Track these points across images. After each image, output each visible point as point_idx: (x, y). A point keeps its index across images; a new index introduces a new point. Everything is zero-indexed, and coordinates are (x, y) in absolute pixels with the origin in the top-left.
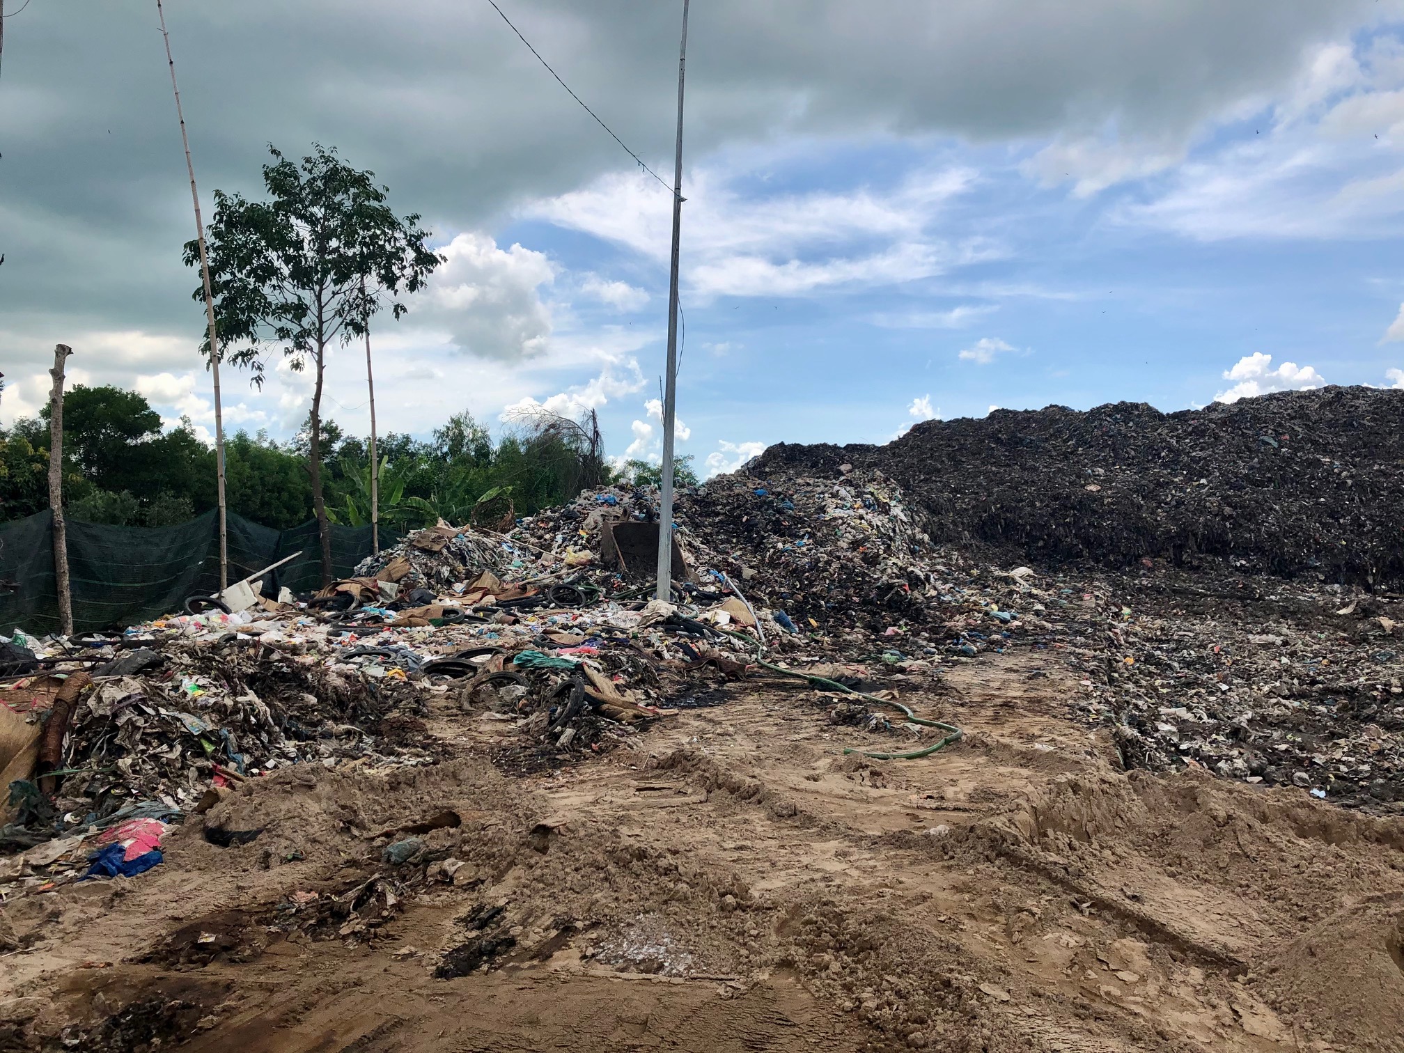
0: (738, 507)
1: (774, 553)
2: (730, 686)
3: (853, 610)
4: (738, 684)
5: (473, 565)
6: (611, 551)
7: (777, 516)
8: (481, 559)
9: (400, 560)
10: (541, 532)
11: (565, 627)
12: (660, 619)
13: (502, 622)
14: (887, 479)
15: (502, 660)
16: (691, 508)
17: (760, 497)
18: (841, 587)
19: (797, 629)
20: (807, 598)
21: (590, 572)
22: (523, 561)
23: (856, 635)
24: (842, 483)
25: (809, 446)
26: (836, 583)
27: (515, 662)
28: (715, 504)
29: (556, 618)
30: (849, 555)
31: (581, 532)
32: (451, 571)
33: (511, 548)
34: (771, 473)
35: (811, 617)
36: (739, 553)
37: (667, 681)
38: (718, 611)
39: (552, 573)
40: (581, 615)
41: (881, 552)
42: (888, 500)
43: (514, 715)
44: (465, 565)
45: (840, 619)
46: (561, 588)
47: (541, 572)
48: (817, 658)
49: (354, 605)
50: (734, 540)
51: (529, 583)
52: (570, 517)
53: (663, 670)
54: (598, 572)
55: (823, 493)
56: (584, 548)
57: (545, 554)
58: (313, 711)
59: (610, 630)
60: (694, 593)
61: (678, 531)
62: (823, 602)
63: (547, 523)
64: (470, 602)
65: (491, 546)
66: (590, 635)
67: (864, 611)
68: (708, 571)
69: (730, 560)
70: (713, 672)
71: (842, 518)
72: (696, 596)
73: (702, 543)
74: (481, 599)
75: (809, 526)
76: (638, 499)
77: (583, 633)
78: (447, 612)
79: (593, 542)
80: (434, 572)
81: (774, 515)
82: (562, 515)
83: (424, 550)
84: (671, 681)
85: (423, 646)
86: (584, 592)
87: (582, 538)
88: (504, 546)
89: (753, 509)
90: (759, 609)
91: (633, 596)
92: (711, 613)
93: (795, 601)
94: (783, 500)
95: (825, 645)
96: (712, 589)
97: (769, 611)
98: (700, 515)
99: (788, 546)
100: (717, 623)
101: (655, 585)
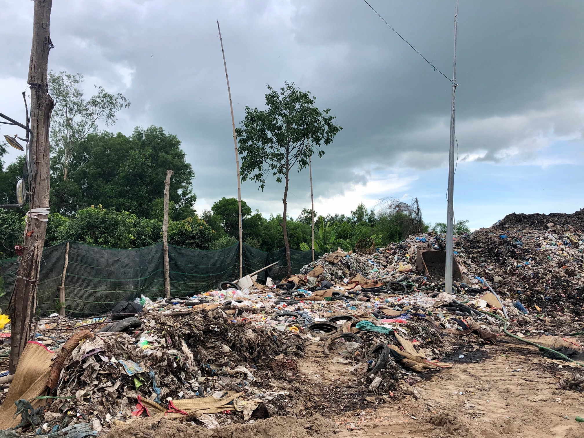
0: (491, 244)
1: (512, 268)
2: (487, 347)
3: (562, 301)
4: (492, 347)
5: (353, 270)
6: (421, 265)
7: (513, 248)
8: (358, 267)
9: (319, 266)
10: (387, 255)
11: (392, 305)
12: (445, 303)
13: (361, 300)
14: (576, 231)
15: (350, 325)
16: (465, 244)
17: (503, 239)
18: (554, 288)
19: (528, 312)
20: (533, 294)
21: (411, 276)
22: (378, 269)
23: (566, 317)
24: (549, 232)
25: (529, 215)
26: (550, 286)
27: (357, 327)
28: (478, 242)
29: (389, 299)
30: (557, 270)
31: (407, 255)
32: (343, 273)
33: (372, 262)
34: (509, 228)
35: (537, 305)
36: (492, 267)
37: (448, 342)
38: (479, 300)
39: (392, 275)
40: (403, 298)
41: (576, 269)
42: (578, 241)
43: (351, 361)
44: (349, 270)
45: (554, 306)
46: (394, 283)
47: (386, 274)
48: (542, 331)
49: (295, 287)
50: (489, 261)
51: (379, 280)
52: (401, 248)
53: (445, 335)
54: (414, 275)
55: (539, 237)
56: (408, 263)
57: (389, 266)
58: (225, 356)
59: (416, 308)
60: (466, 289)
61: (458, 256)
62: (542, 296)
63: (390, 250)
64: (349, 288)
65: (363, 261)
66: (405, 311)
67: (569, 302)
68: (474, 277)
69: (487, 271)
70: (476, 338)
71: (551, 250)
72: (467, 290)
73: (472, 262)
74: (355, 287)
75: (532, 254)
76: (437, 239)
77: (401, 310)
78: (334, 294)
79: (413, 260)
80: (334, 273)
81: (511, 248)
82: (398, 247)
83: (330, 262)
84: (450, 343)
85: (317, 312)
86: (406, 286)
87: (407, 258)
88: (370, 261)
89: (500, 245)
90: (504, 299)
91: (433, 289)
92: (477, 300)
93: (526, 295)
94: (516, 240)
95: (547, 323)
96: (477, 287)
97: (510, 301)
98: (471, 248)
99: (520, 264)
100: (479, 307)
101: (444, 284)
